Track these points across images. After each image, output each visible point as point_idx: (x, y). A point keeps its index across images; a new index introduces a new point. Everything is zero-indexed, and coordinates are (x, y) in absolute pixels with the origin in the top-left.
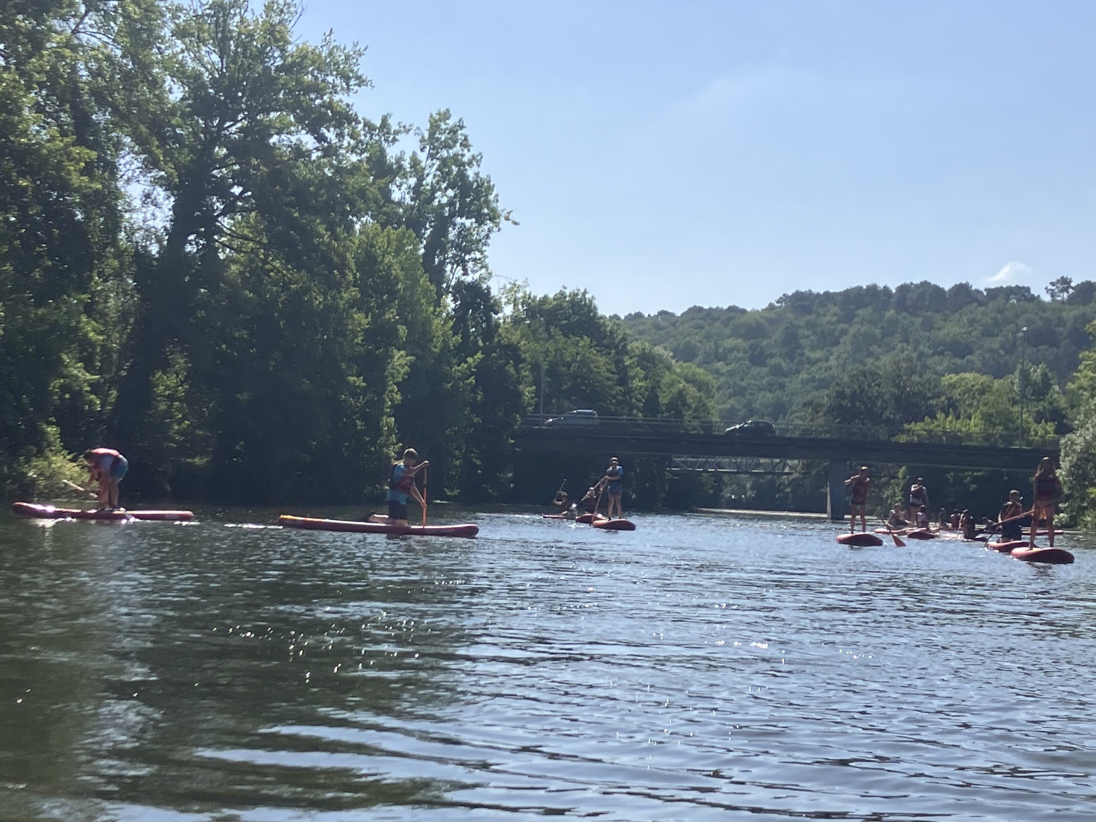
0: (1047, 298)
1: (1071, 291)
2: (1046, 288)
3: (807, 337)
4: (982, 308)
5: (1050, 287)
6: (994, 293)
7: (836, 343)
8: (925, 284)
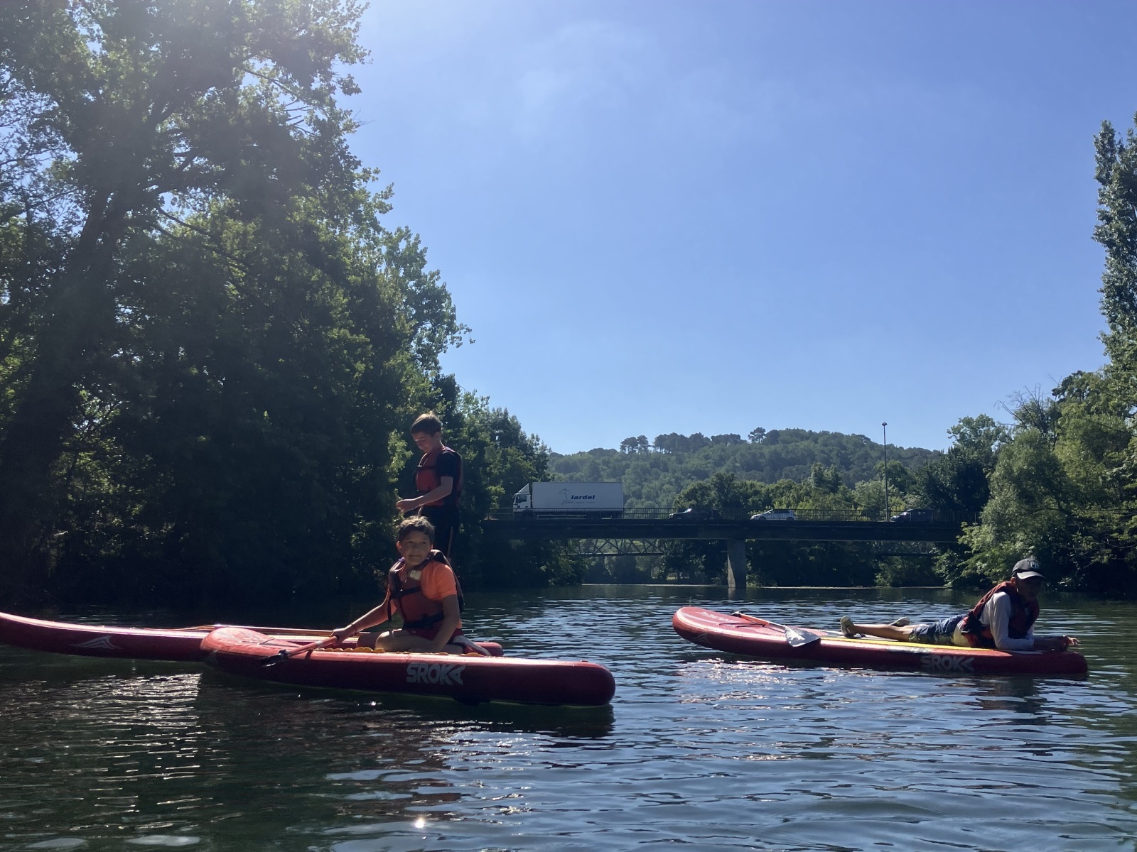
0: (750, 441)
1: (764, 437)
2: (749, 436)
3: (604, 470)
4: (712, 449)
5: (751, 435)
6: (717, 439)
7: (624, 473)
8: (674, 435)
